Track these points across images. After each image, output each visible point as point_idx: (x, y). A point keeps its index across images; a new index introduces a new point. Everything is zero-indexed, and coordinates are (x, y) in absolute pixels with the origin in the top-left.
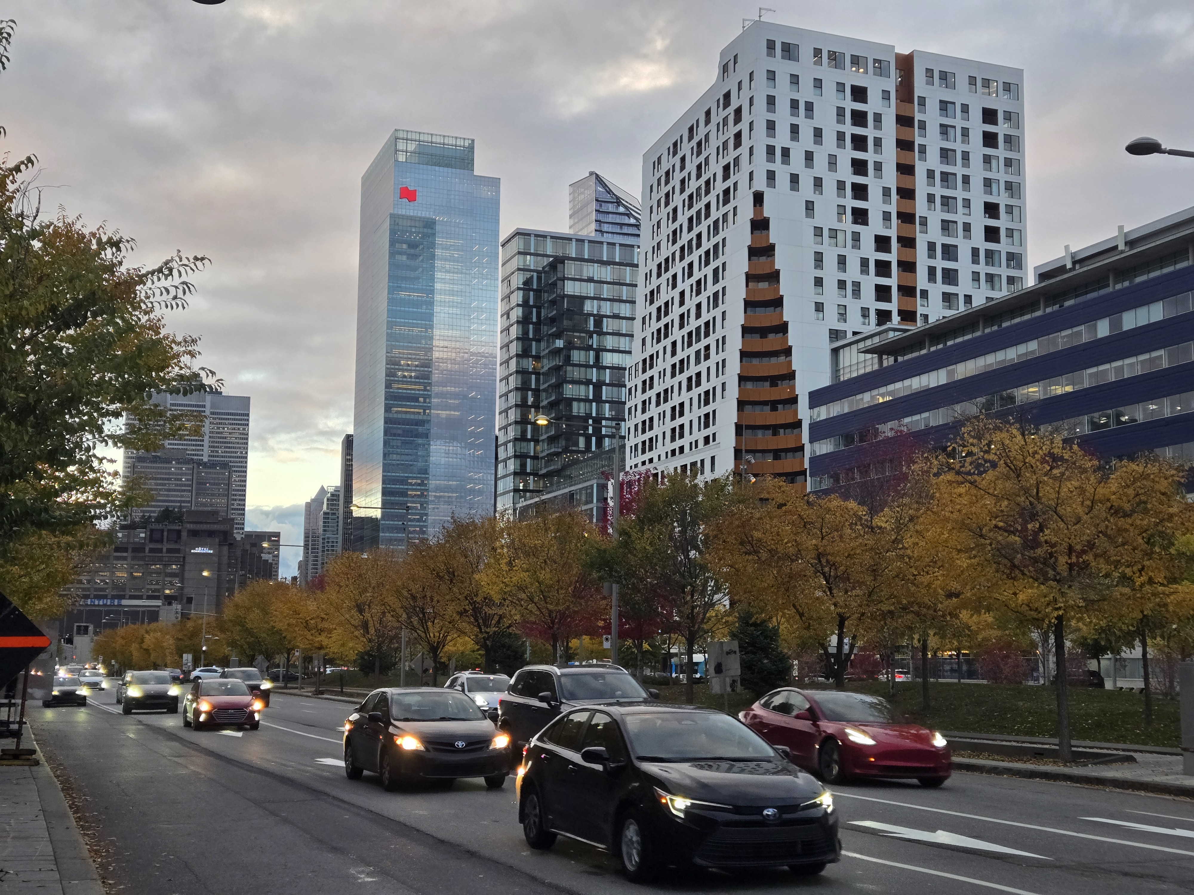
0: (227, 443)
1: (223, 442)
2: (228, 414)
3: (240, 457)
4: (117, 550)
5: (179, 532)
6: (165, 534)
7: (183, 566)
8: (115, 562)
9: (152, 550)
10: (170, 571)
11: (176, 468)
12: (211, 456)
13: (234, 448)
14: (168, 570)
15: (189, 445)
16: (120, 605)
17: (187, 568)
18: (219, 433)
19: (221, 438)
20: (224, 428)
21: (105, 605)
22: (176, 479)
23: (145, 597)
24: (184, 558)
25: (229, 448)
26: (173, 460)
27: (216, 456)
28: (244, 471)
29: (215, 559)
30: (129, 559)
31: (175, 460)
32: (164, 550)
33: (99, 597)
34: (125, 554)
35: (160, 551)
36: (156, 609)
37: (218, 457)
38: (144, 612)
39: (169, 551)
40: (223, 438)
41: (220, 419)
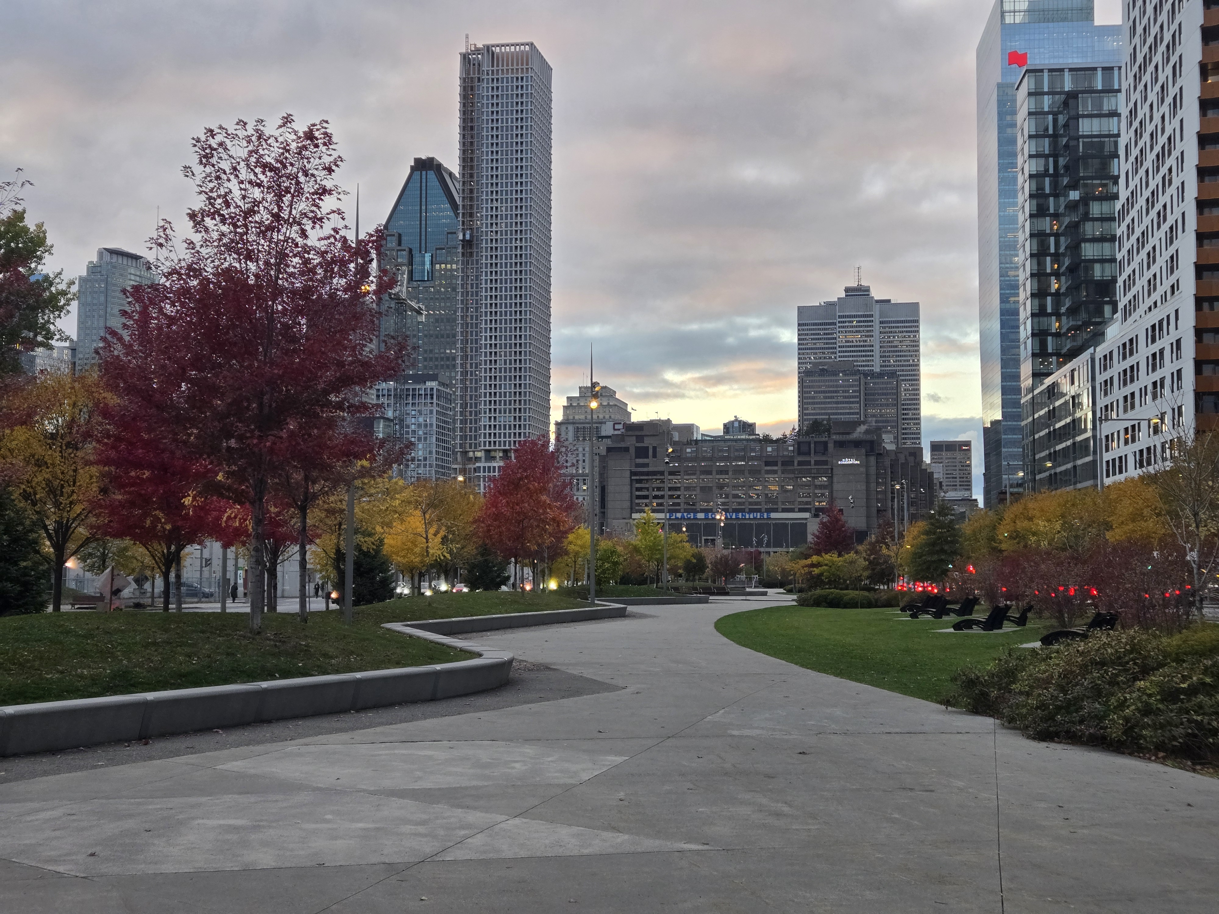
0: (898, 351)
1: (894, 351)
2: (898, 322)
3: (911, 365)
4: (767, 464)
5: (825, 444)
6: (812, 446)
7: (831, 478)
8: (766, 476)
9: (800, 463)
10: (819, 483)
11: (843, 381)
12: (883, 366)
13: (905, 356)
14: (817, 482)
15: (859, 356)
16: (769, 518)
17: (835, 479)
18: (889, 342)
19: (892, 347)
20: (894, 337)
21: (755, 518)
22: (843, 392)
23: (797, 510)
24: (832, 469)
25: (901, 356)
26: (839, 372)
27: (888, 366)
28: (914, 378)
29: (863, 469)
30: (779, 472)
31: (842, 372)
32: (813, 462)
33: (751, 511)
34: (775, 468)
35: (808, 463)
36: (804, 522)
37: (890, 366)
38: (792, 525)
39: (817, 463)
40: (894, 347)
41: (889, 327)
